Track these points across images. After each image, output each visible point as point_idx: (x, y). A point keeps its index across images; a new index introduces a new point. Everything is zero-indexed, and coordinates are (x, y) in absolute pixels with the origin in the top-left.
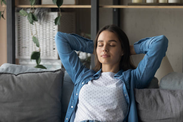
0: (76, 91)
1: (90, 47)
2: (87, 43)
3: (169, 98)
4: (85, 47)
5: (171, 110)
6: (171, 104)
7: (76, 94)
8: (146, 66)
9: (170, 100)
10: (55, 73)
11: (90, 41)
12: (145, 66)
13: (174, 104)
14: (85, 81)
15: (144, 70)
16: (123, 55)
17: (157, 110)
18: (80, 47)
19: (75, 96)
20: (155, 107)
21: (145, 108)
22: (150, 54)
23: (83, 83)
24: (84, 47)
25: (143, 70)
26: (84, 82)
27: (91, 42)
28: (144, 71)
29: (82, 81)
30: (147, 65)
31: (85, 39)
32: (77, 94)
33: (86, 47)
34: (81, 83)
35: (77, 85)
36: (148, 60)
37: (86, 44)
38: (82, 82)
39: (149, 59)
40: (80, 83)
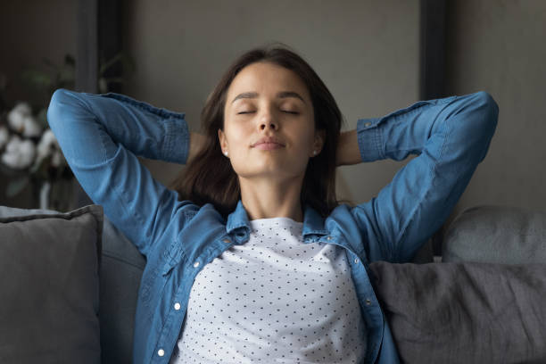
0: (173, 295)
1: (177, 139)
2: (166, 124)
3: (508, 294)
4: (159, 138)
5: (525, 336)
6: (520, 315)
7: (172, 304)
8: (426, 197)
9: (514, 300)
10: (73, 220)
11: (175, 116)
12: (423, 195)
13: (535, 313)
14: (202, 255)
15: (414, 210)
16: (315, 153)
17: (473, 335)
18: (140, 138)
19: (172, 313)
20: (464, 327)
21: (429, 334)
22: (442, 155)
23: (196, 265)
24: (155, 138)
25: (411, 209)
26: (199, 259)
27: (179, 122)
28: (416, 212)
29: (191, 258)
30: (428, 192)
31: (154, 112)
32: (177, 306)
33: (163, 140)
34: (192, 265)
35: (175, 272)
36: (434, 176)
37: (162, 127)
38: (194, 261)
39: (436, 172)
40: (187, 265)
